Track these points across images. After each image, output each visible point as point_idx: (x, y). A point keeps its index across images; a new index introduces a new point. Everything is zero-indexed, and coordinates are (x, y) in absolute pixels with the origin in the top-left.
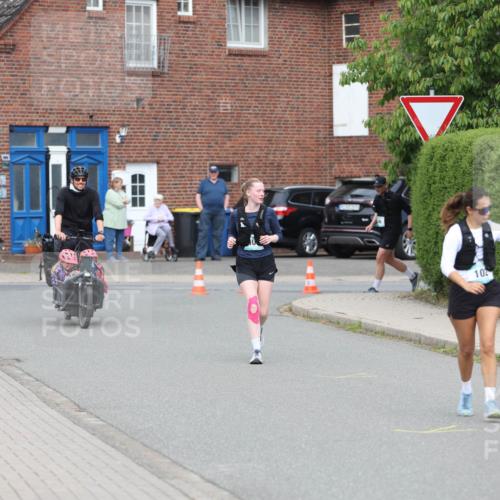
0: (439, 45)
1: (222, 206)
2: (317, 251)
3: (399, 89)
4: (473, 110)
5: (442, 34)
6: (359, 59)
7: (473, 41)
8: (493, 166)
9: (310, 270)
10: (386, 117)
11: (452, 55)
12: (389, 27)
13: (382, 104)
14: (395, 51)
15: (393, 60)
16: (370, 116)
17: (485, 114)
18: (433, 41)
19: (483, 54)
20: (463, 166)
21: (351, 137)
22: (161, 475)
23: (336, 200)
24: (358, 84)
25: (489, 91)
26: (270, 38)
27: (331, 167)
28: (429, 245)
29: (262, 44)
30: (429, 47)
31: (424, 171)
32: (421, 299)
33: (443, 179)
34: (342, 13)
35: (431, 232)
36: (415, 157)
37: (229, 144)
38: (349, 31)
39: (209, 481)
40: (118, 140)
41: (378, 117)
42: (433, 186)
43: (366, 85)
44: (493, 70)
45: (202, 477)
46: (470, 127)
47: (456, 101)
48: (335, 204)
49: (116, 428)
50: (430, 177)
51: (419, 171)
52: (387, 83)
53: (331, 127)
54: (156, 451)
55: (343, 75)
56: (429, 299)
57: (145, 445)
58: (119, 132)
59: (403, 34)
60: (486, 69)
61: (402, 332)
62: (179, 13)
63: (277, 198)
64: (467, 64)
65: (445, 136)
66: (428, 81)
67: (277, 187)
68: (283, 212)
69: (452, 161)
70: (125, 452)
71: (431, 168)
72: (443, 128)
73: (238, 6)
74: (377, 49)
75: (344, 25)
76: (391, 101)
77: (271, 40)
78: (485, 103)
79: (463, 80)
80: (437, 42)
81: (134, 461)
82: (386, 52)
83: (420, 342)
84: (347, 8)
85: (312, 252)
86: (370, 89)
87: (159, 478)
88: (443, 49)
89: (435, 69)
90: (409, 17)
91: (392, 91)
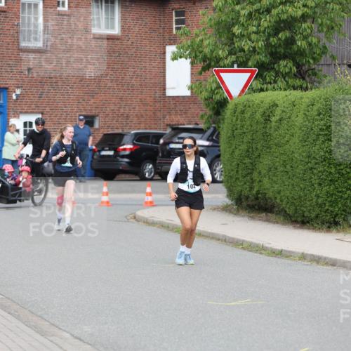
0: (241, 33)
1: (87, 144)
2: (153, 176)
3: (213, 64)
4: (264, 79)
5: (243, 25)
6: (184, 43)
7: (265, 30)
8: (278, 118)
9: (149, 190)
10: (204, 83)
11: (250, 40)
12: (206, 19)
13: (201, 73)
14: (210, 36)
15: (208, 43)
16: (192, 82)
17: (272, 81)
18: (237, 30)
19: (271, 39)
20: (257, 118)
21: (178, 97)
22: (43, 333)
23: (167, 141)
24: (183, 59)
25: (276, 66)
26: (122, 26)
27: (164, 118)
28: (232, 173)
29: (116, 31)
30: (234, 34)
31: (230, 121)
32: (226, 211)
33: (243, 126)
34: (173, 10)
35: (234, 164)
36: (224, 111)
37: (92, 101)
38: (178, 22)
39: (76, 338)
40: (14, 97)
41: (198, 83)
42: (236, 131)
43: (189, 60)
44: (278, 50)
45: (73, 335)
46: (262, 90)
47: (253, 72)
48: (166, 144)
49: (12, 300)
50: (234, 125)
51: (226, 121)
52: (204, 59)
53: (165, 89)
54: (40, 317)
55: (173, 53)
56: (232, 210)
57: (32, 313)
58: (15, 92)
59: (215, 24)
60: (273, 50)
61: (213, 234)
62: (59, 9)
63: (126, 139)
64: (260, 46)
65: (245, 97)
66: (233, 58)
67: (125, 131)
68: (131, 149)
69: (249, 114)
70: (18, 318)
71: (235, 119)
72: (243, 91)
73: (100, 4)
74: (197, 35)
75: (174, 18)
76: (207, 72)
77: (123, 28)
78: (273, 73)
79: (257, 57)
80: (239, 31)
81: (24, 323)
82: (203, 37)
83: (225, 241)
84: (176, 6)
85: (150, 177)
86: (192, 63)
87: (42, 336)
88: (244, 35)
89: (238, 49)
90: (220, 13)
91: (208, 65)
